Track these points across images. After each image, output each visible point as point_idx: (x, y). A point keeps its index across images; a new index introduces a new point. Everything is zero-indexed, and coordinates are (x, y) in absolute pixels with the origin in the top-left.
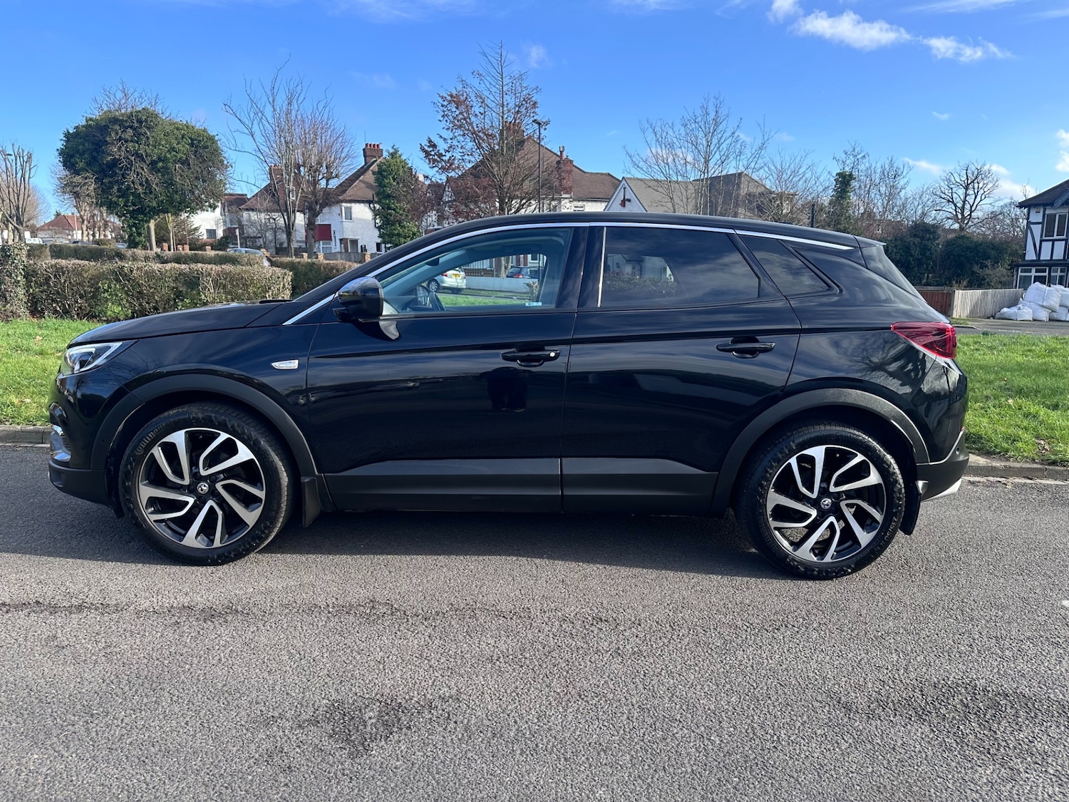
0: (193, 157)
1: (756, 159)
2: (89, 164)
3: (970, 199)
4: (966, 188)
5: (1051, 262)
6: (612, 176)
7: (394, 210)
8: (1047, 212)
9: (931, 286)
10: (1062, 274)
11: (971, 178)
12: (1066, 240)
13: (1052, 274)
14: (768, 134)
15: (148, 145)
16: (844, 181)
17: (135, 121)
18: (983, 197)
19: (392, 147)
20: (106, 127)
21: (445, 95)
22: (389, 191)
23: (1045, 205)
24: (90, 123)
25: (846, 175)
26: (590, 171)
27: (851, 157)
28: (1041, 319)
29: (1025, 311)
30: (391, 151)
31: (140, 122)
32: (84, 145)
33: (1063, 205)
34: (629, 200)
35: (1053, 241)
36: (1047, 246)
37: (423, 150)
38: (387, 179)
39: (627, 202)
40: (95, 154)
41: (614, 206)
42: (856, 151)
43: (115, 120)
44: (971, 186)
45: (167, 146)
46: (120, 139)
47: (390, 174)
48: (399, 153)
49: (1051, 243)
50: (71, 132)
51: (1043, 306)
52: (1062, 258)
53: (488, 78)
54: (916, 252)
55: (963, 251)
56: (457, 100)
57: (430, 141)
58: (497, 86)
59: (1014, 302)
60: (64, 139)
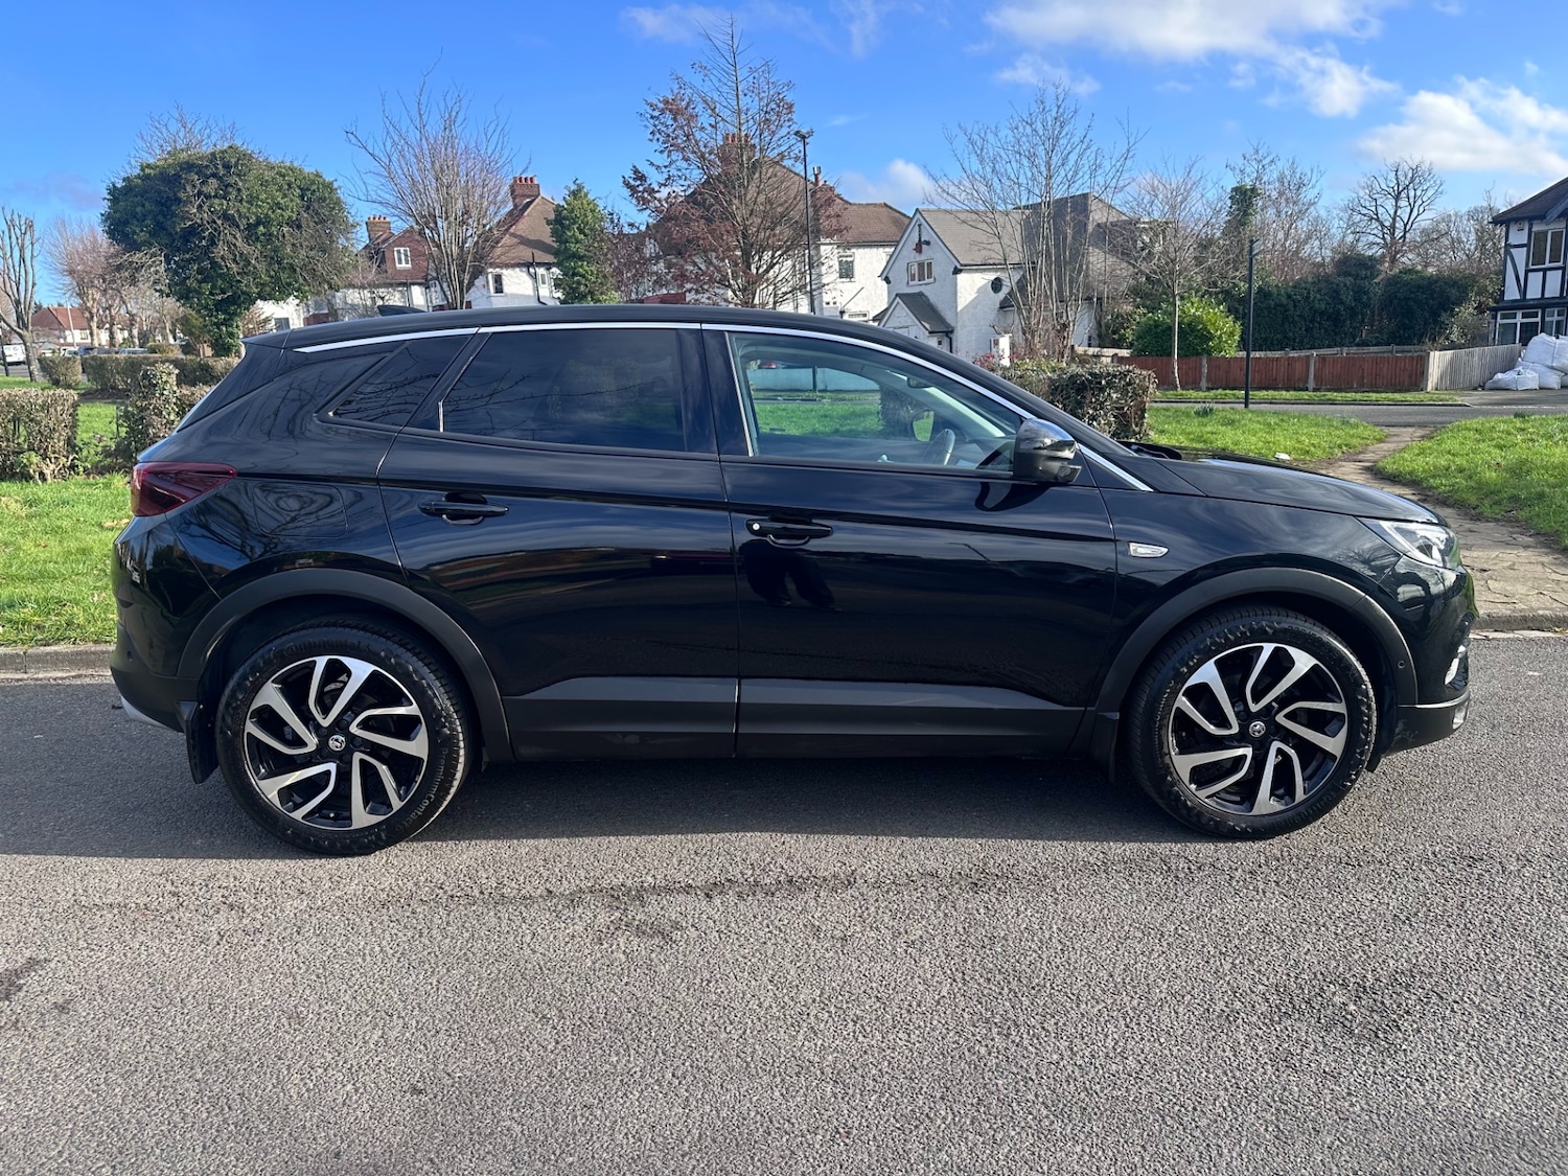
0: (306, 215)
1: (1118, 174)
2: (153, 234)
3: (1404, 213)
4: (1397, 198)
5: (1542, 301)
6: (891, 208)
7: (583, 276)
8: (1535, 228)
9: (1368, 346)
10: (1560, 318)
11: (1404, 181)
12: (1563, 269)
13: (1547, 319)
14: (1134, 135)
15: (241, 201)
16: (1244, 198)
17: (220, 167)
18: (1421, 209)
19: (574, 182)
20: (177, 176)
21: (655, 102)
22: (573, 247)
23: (1531, 219)
24: (147, 171)
25: (1247, 190)
26: (857, 202)
27: (1254, 163)
28: (1550, 387)
29: (1528, 376)
30: (573, 187)
31: (227, 167)
32: (143, 206)
33: (1559, 217)
34: (928, 243)
35: (1545, 271)
36: (1535, 279)
37: (628, 185)
38: (569, 229)
39: (924, 246)
40: (160, 218)
41: (904, 252)
42: (1260, 153)
43: (189, 166)
44: (1403, 195)
45: (269, 201)
46: (200, 193)
47: (574, 223)
48: (585, 190)
49: (1541, 273)
50: (119, 186)
51: (1552, 368)
52: (1558, 295)
53: (715, 72)
54: (1348, 297)
55: (1412, 292)
56: (672, 108)
57: (636, 171)
58: (730, 84)
59: (1509, 364)
60: (108, 197)
